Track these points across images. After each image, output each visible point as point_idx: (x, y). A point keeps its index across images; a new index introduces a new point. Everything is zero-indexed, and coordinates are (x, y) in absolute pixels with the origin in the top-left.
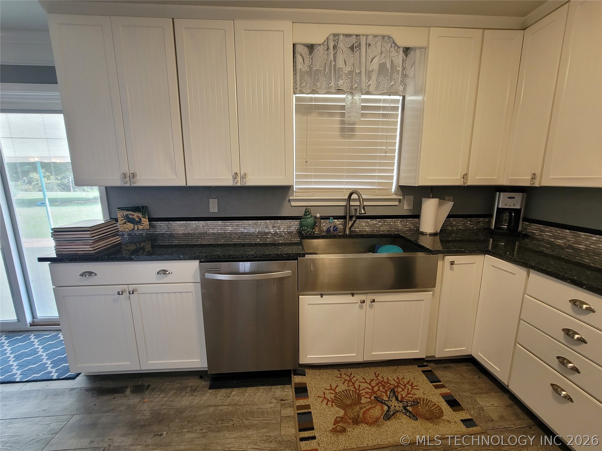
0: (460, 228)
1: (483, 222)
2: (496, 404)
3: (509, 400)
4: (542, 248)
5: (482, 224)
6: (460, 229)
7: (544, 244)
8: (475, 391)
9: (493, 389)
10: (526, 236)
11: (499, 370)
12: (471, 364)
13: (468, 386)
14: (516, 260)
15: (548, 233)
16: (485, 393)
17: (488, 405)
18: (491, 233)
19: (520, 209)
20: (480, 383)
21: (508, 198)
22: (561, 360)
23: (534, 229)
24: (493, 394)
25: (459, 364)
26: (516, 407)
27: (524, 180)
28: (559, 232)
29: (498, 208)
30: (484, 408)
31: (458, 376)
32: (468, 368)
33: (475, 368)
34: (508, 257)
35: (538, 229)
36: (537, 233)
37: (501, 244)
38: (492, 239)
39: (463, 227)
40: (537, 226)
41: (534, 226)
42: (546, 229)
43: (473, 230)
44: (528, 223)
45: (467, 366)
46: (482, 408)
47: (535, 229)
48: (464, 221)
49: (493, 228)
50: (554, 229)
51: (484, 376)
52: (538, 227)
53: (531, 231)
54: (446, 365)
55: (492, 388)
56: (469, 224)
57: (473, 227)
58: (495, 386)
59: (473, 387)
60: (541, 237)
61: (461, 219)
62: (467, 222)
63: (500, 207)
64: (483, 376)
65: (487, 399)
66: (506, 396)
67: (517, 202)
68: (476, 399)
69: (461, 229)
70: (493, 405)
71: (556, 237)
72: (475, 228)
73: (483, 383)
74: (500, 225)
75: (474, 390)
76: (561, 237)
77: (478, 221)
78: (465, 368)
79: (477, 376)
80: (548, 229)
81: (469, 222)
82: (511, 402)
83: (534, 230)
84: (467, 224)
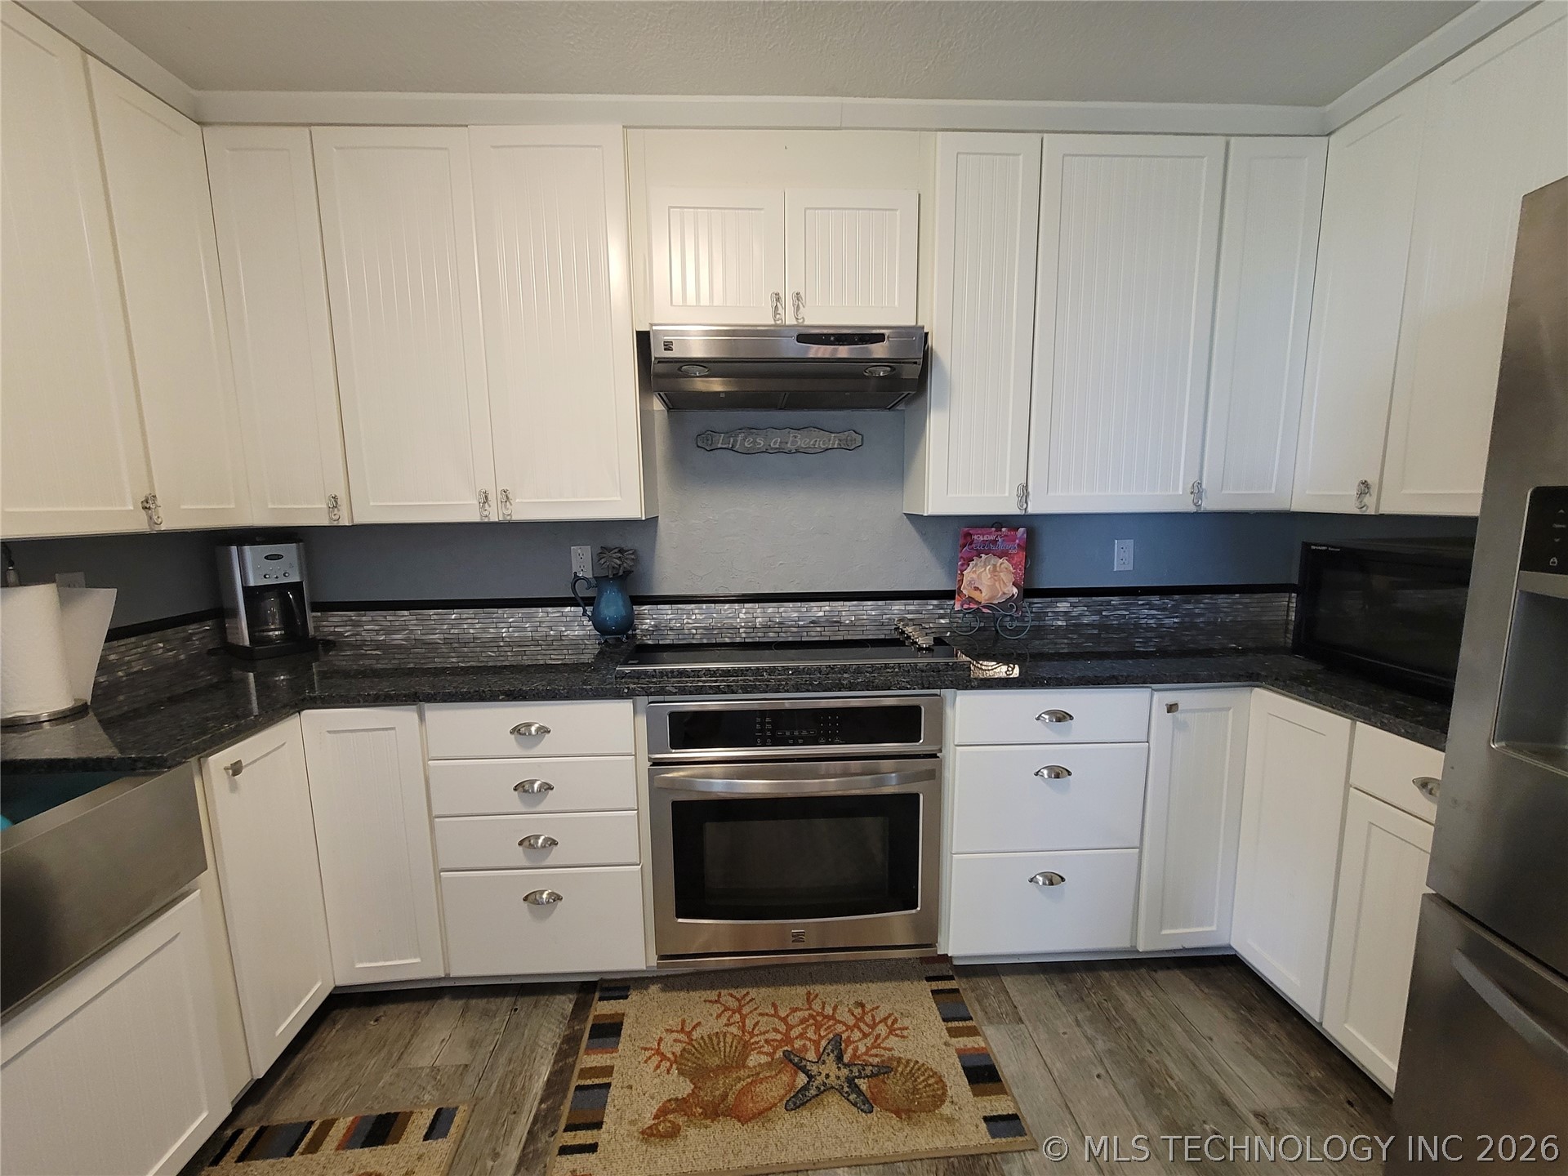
0: (135, 670)
1: (198, 636)
2: (445, 1034)
3: (456, 1002)
4: (367, 662)
5: (197, 642)
6: (136, 672)
7: (368, 652)
8: (395, 1054)
9: (419, 1013)
10: (330, 645)
11: (418, 960)
12: (338, 1011)
13: (373, 1062)
14: (390, 695)
15: (371, 626)
16: (412, 1036)
17: (436, 1052)
18: (244, 657)
19: (301, 582)
20: (388, 1030)
21: (266, 558)
22: (526, 843)
23: (336, 624)
24: (426, 1022)
25: (313, 1041)
26: (473, 1002)
27: (310, 512)
28: (389, 618)
29: (246, 589)
30: (437, 1063)
31: (336, 1063)
32: (338, 1026)
33: (353, 1010)
34: (369, 695)
35: (346, 621)
36: (347, 631)
37: (277, 679)
38: (251, 675)
39: (144, 665)
40: (341, 616)
41: (336, 617)
42: (364, 618)
43: (178, 663)
44: (319, 614)
45: (335, 1024)
46: (433, 1068)
47: (339, 624)
48: (144, 643)
49: (247, 643)
50: (378, 615)
51: (384, 1008)
52: (345, 618)
53: (332, 629)
54: (285, 1075)
55: (416, 1014)
56: (161, 651)
57: (175, 656)
58: (415, 1006)
59: (386, 1050)
60: (359, 638)
61: (133, 639)
62: (154, 646)
63: (252, 583)
64: (381, 1010)
65: (425, 1044)
66: (446, 1001)
67: (291, 566)
68: (409, 1066)
69: (141, 671)
70: (443, 1040)
71: (388, 631)
72: (182, 657)
73: (394, 1023)
74: (264, 631)
75: (392, 1055)
76: (398, 628)
77: (182, 635)
78: (334, 1031)
79: (372, 1023)
80: (367, 617)
81: (161, 645)
82: (461, 1003)
83: (335, 626)
84: (155, 653)
